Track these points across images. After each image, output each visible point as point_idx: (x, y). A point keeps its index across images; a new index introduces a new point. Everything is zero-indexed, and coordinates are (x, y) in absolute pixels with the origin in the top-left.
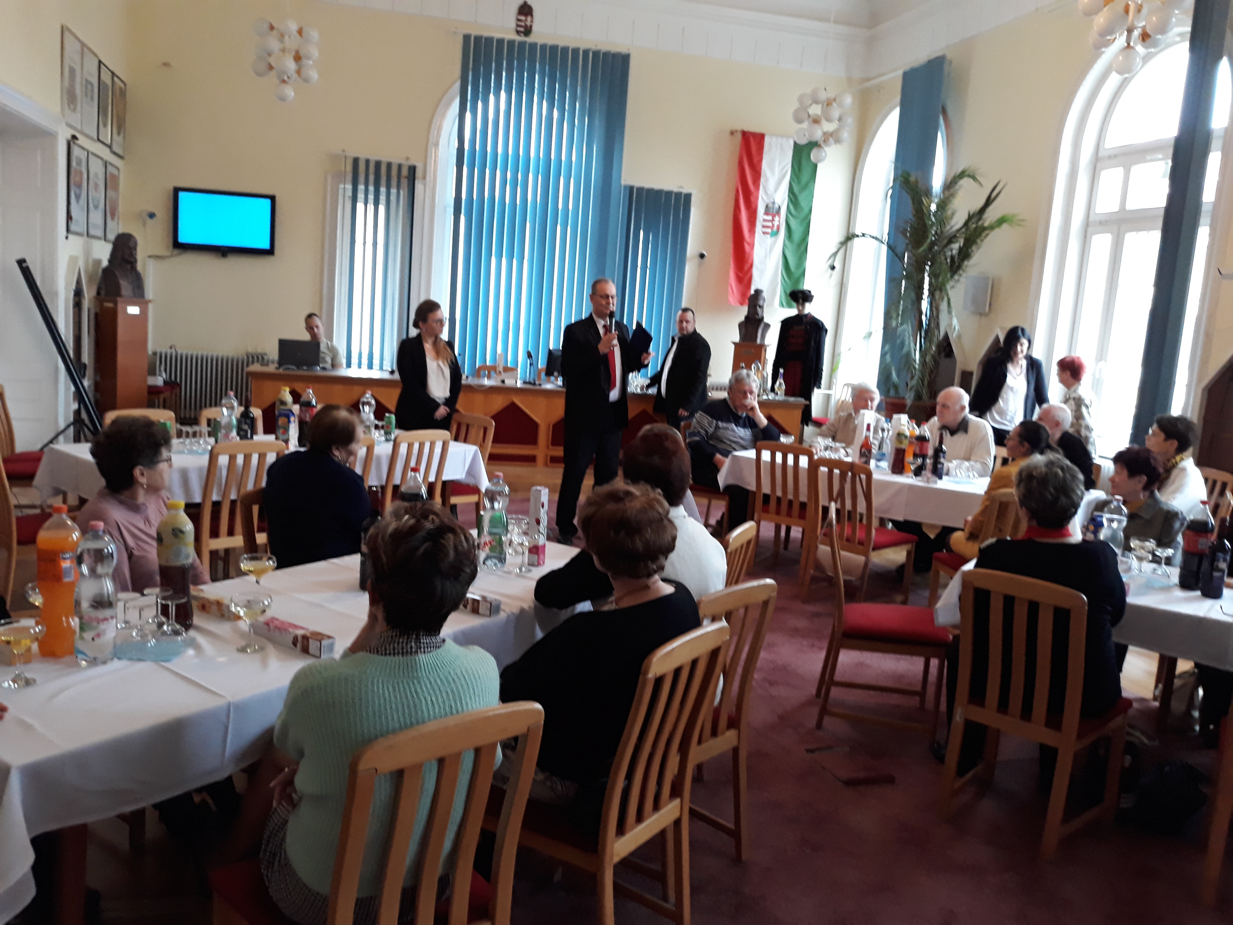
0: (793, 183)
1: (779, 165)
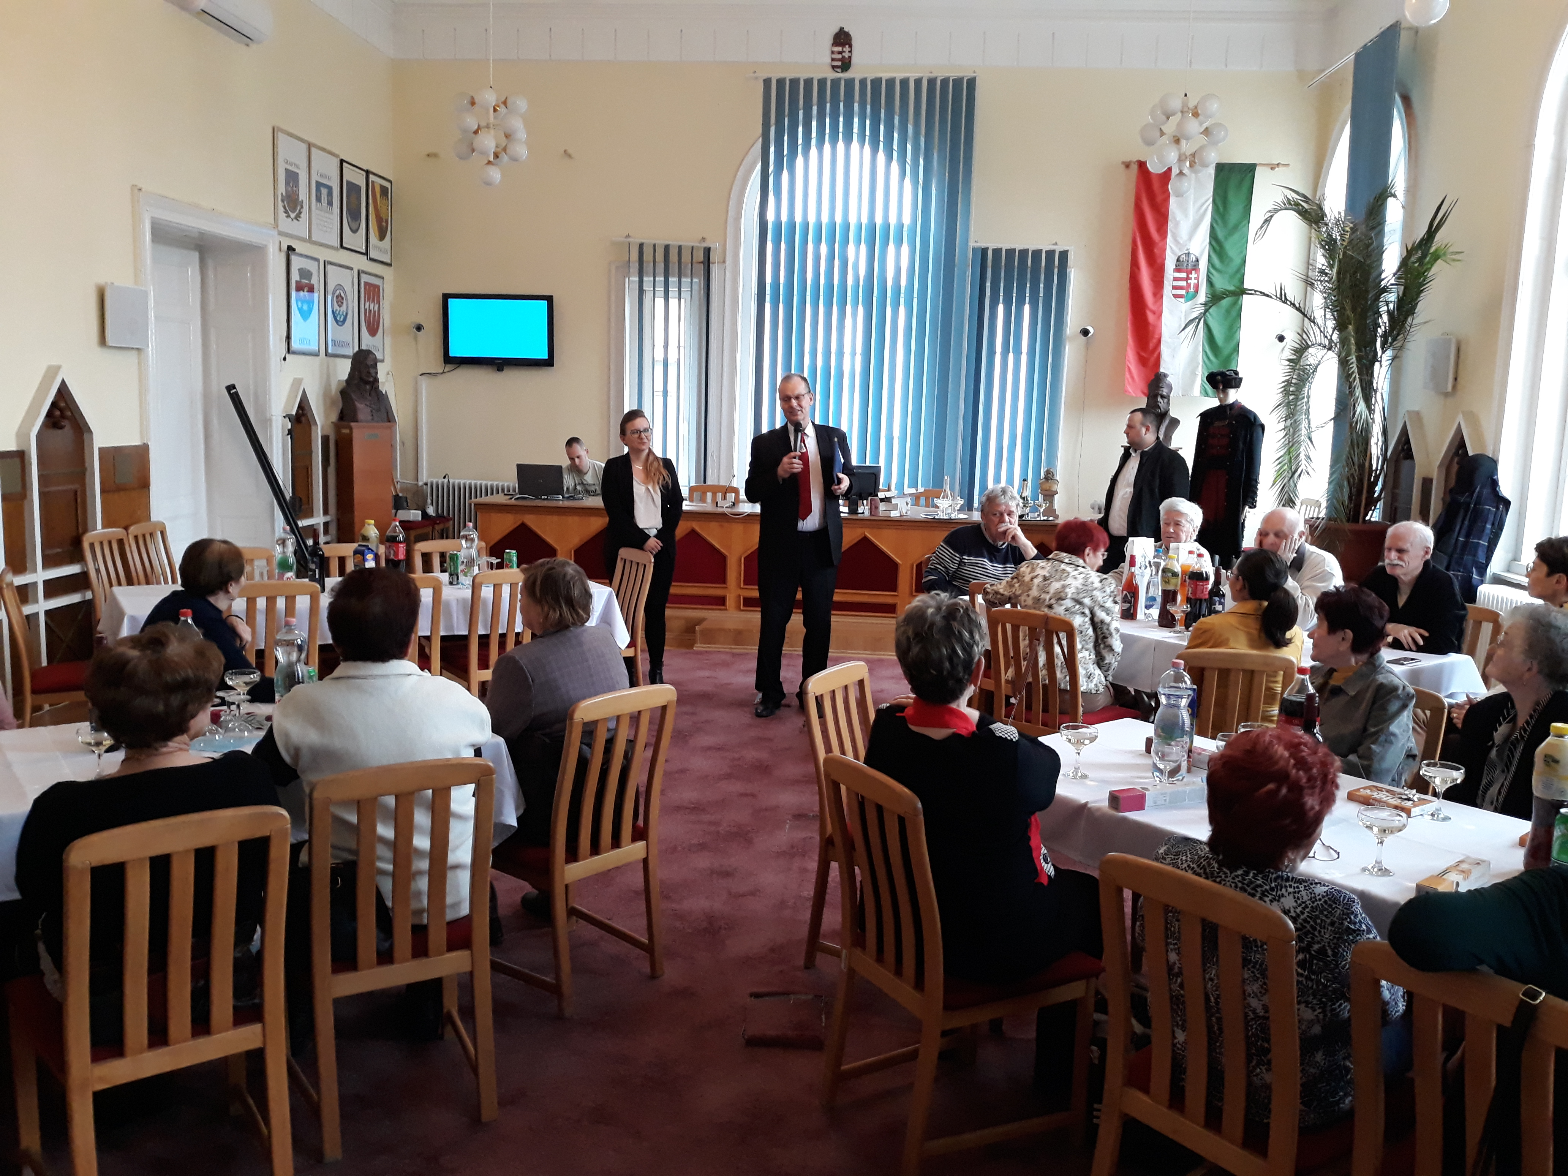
0: (1215, 225)
1: (1194, 204)
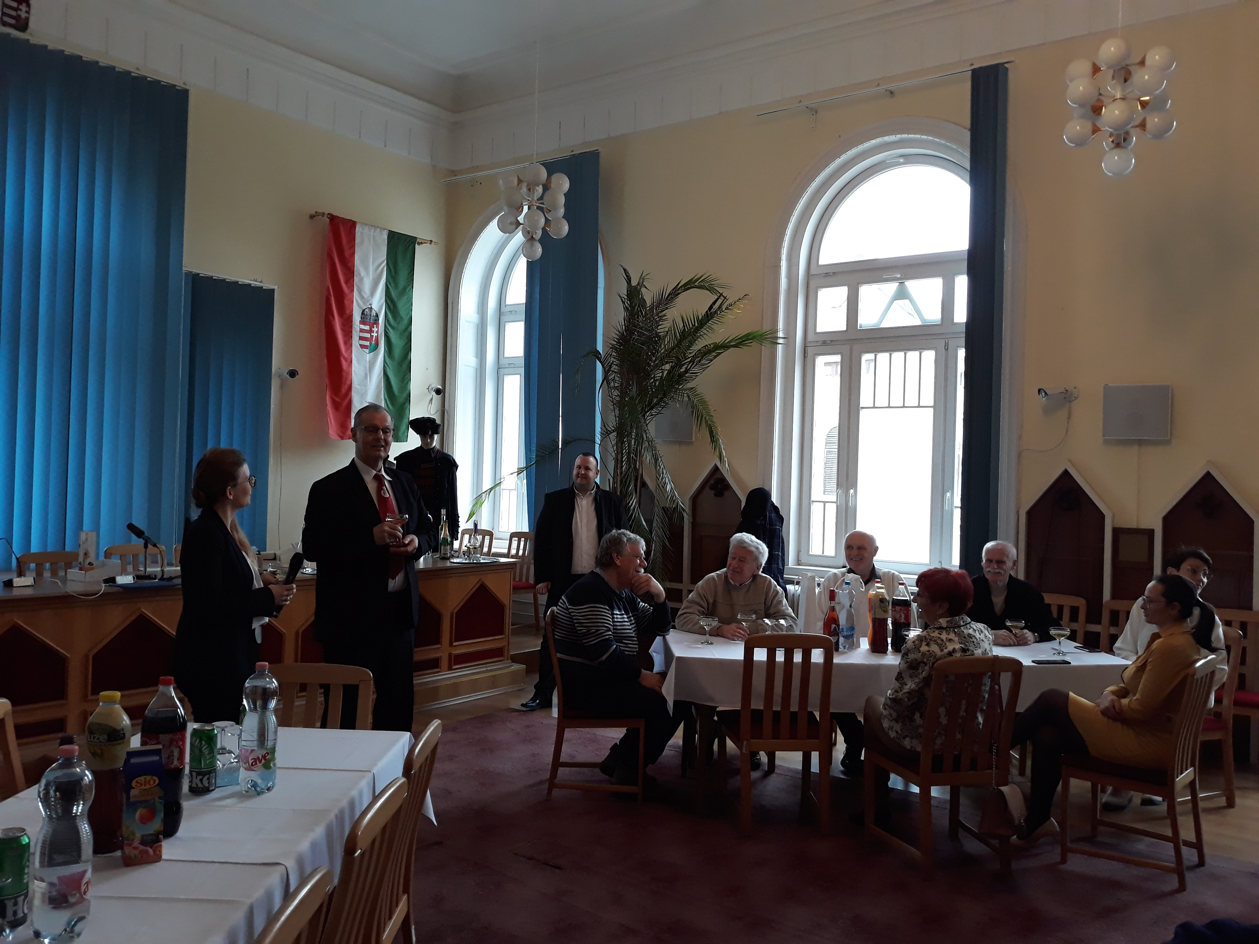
0: (389, 287)
1: (373, 264)
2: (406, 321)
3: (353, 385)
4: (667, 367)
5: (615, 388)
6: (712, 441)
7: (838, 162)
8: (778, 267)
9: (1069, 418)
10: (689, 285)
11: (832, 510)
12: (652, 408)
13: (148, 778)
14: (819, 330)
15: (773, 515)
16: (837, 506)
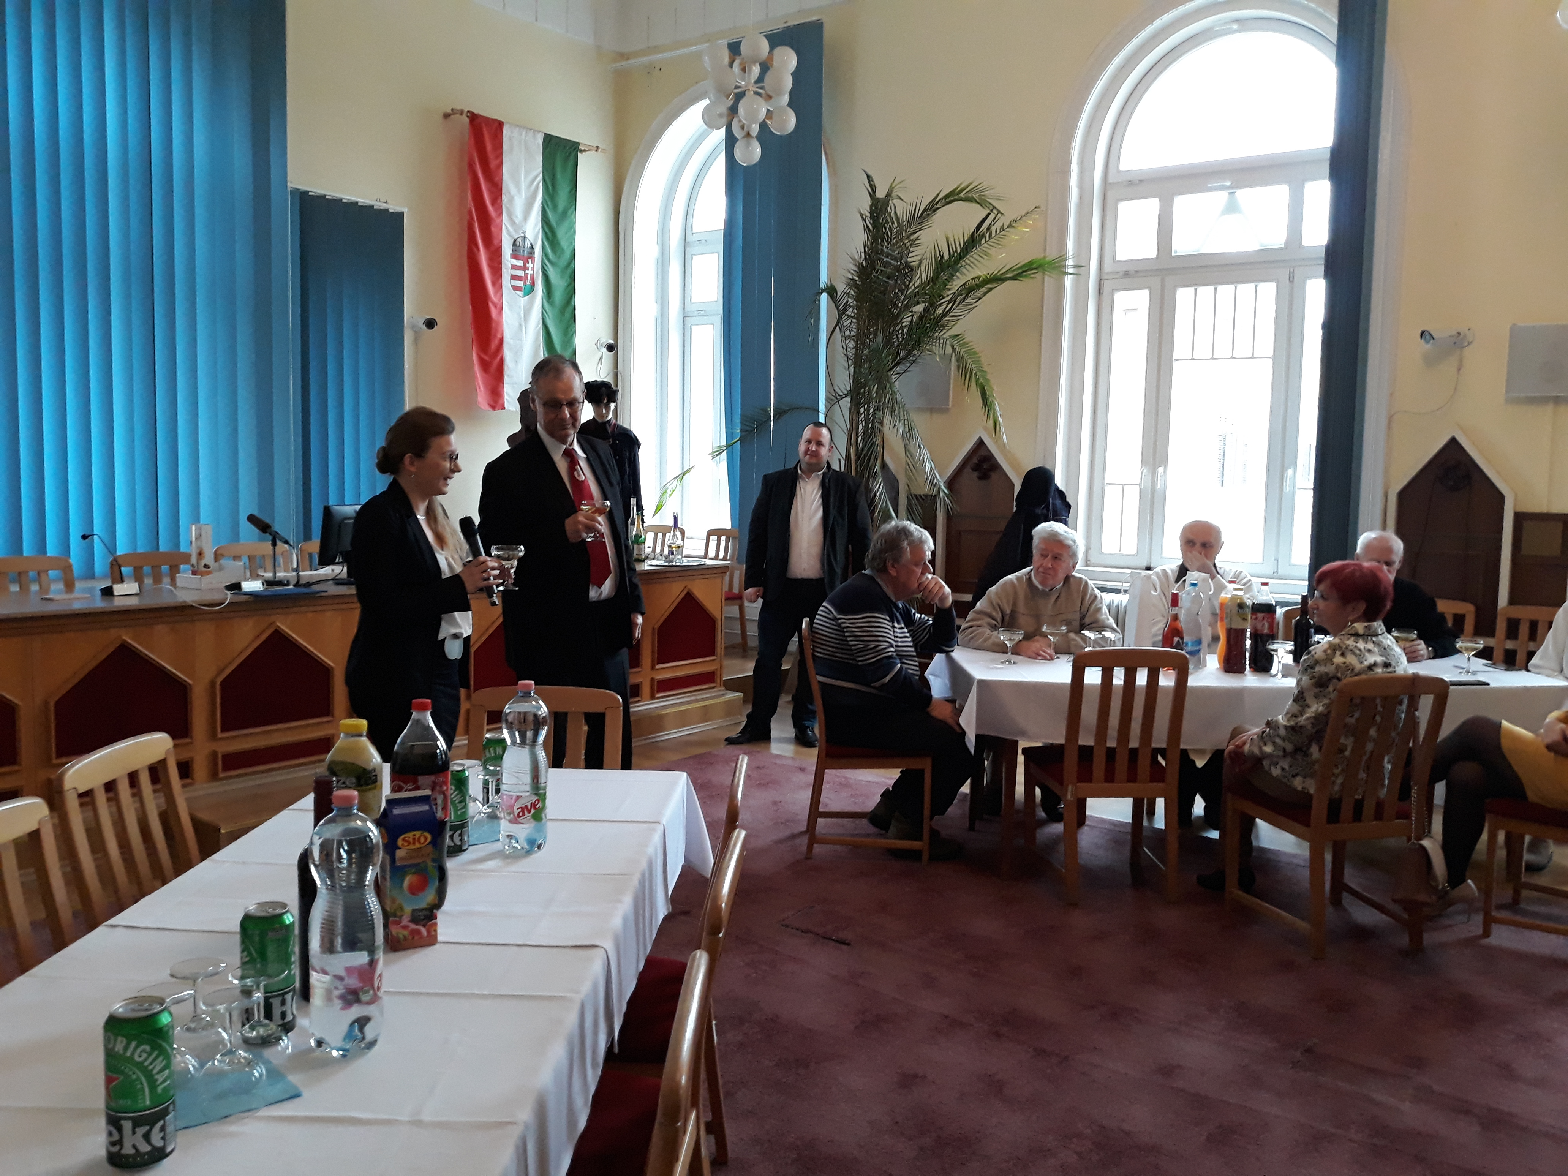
0: (546, 207)
1: (526, 175)
2: (568, 254)
3: (505, 340)
4: (919, 308)
5: (850, 337)
6: (985, 404)
7: (1150, 29)
8: (1067, 172)
9: (1459, 370)
10: (952, 197)
11: (1133, 496)
12: (898, 364)
13: (418, 834)
14: (1119, 258)
15: (1058, 502)
16: (1140, 489)
